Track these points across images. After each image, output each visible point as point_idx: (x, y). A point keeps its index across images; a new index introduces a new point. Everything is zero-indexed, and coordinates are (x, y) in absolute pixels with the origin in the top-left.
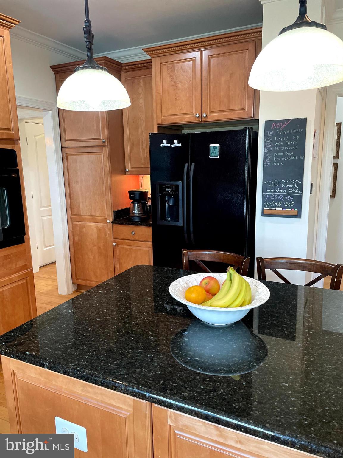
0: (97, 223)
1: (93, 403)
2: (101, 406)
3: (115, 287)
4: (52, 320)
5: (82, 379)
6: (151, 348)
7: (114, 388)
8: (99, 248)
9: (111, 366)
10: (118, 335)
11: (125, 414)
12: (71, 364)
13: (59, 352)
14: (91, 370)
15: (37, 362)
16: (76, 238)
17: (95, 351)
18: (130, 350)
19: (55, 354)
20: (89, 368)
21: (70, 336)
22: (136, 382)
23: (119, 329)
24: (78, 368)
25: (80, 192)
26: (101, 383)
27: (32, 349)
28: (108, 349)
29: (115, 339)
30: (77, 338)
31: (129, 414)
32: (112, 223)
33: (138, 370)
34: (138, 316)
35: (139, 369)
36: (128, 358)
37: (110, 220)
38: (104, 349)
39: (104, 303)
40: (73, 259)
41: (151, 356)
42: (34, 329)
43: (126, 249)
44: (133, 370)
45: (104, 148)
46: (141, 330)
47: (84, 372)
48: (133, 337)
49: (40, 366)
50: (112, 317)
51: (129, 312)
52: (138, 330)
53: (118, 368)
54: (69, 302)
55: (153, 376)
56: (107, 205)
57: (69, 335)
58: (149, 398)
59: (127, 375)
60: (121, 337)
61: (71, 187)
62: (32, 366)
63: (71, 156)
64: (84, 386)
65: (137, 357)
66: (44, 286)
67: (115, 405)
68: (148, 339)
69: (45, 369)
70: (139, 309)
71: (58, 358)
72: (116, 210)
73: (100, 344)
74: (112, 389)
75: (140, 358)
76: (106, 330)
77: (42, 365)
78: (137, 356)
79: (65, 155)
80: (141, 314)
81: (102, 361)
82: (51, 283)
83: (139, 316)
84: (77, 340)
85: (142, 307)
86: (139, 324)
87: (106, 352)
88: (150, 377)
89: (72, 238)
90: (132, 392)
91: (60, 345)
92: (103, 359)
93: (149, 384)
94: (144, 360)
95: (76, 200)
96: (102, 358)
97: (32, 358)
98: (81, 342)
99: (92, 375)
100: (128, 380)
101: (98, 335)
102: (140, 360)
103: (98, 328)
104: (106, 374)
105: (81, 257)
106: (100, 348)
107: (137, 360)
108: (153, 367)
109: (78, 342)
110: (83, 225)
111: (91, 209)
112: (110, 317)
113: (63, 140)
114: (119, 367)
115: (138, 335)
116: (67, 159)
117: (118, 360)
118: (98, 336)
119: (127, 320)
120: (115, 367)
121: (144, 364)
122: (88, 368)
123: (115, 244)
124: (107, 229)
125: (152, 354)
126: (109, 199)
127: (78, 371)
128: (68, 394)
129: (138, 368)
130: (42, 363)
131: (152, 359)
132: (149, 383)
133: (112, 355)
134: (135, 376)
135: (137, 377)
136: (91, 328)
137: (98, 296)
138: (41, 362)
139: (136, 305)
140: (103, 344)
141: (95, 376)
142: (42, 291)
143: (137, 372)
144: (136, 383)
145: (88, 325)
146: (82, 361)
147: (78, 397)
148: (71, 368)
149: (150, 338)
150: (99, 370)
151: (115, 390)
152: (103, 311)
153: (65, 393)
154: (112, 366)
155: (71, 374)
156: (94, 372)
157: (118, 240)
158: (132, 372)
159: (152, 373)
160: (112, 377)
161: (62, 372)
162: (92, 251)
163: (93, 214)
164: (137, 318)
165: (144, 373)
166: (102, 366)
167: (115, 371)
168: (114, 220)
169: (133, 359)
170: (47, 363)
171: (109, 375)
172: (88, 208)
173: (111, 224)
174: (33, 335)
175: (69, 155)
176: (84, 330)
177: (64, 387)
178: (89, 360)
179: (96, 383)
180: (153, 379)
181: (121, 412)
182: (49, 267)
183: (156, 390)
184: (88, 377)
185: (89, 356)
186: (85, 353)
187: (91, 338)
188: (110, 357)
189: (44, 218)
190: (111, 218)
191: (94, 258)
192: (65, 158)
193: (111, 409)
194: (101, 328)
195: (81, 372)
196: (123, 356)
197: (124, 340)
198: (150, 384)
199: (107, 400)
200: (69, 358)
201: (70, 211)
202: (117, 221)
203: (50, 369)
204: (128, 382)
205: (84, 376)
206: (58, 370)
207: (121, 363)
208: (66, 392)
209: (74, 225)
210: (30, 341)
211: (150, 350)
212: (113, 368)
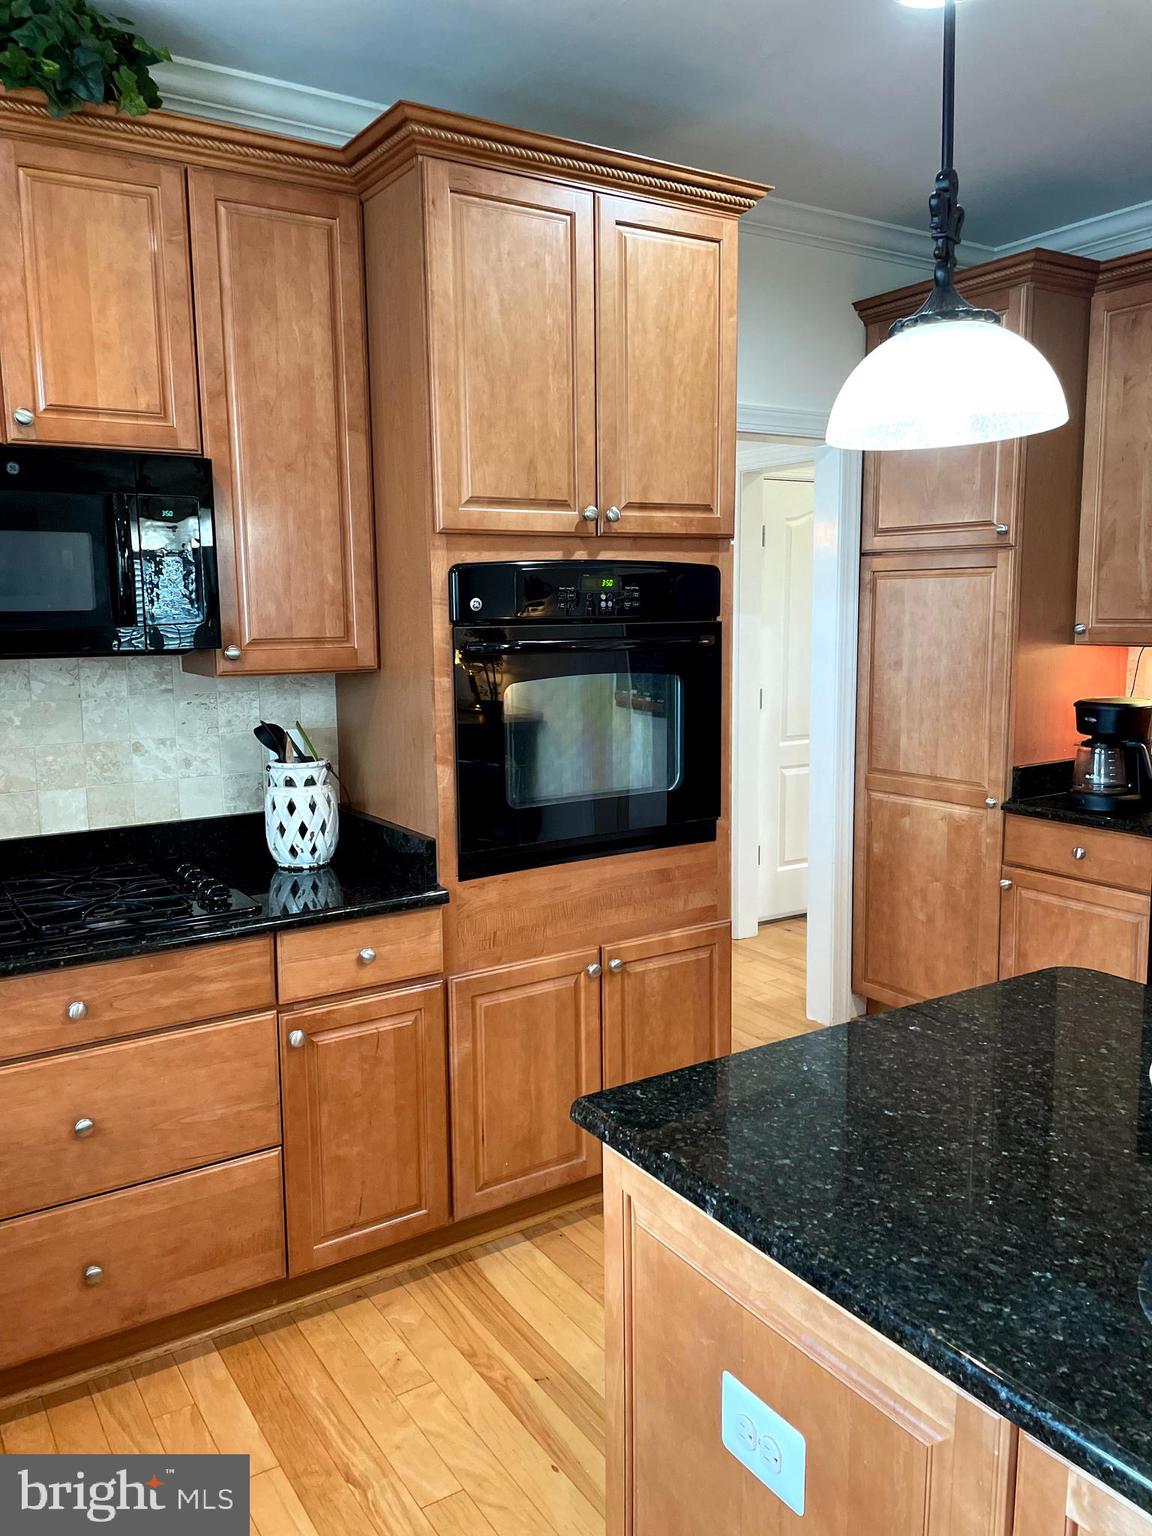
0: (949, 805)
1: (834, 1366)
2: (856, 1382)
3: (966, 1025)
4: (748, 1078)
5: (804, 1276)
6: (1049, 1250)
7: (898, 1335)
8: (950, 890)
9: (900, 1266)
10: (942, 1178)
11: (929, 1437)
12: (779, 1223)
13: (752, 1178)
14: (836, 1258)
15: (689, 1189)
16: (877, 848)
17: (859, 1205)
18: (973, 1237)
19: (739, 1179)
20: (830, 1251)
21: (793, 1139)
22: (971, 1341)
23: (951, 1162)
24: (798, 1241)
25: (904, 699)
26: (859, 1306)
27: (678, 1148)
28: (900, 1212)
29: (931, 1189)
30: (811, 1152)
31: (939, 1438)
32: (1002, 808)
33: (987, 1308)
34: (1028, 1138)
35: (993, 1306)
36: (960, 1258)
37: (997, 796)
38: (887, 1209)
39: (917, 1066)
40: (860, 912)
41: (1045, 1277)
42: (696, 1093)
43: (1048, 909)
44: (971, 1300)
45: (1001, 555)
46: (1028, 1183)
47: (813, 1256)
48: (992, 1198)
49: (696, 1203)
50: (935, 1115)
51: (996, 1114)
52: (1016, 1182)
53: (919, 1279)
54: (808, 1039)
55: (1036, 1341)
56: (990, 746)
57: (789, 1137)
58: (1008, 1406)
59: (944, 1310)
60: (952, 1187)
61: (876, 681)
62: (677, 1199)
63: (890, 583)
64: (811, 1301)
65: (992, 1267)
66: (765, 983)
67: (899, 1393)
68: (1045, 1219)
69: (708, 1217)
70: (1037, 1115)
71: (746, 1193)
72: (1022, 764)
73: (878, 1190)
74: (891, 1336)
75: (1002, 1271)
76: (906, 1151)
77: (700, 1202)
78: (993, 1262)
79: (868, 577)
80: (1039, 1132)
81: (872, 1243)
82: (788, 978)
83: (1031, 1137)
84: (810, 1157)
85: (1047, 1111)
86: (1025, 1163)
87: (892, 1218)
88: (1024, 1341)
89: (862, 843)
90: (953, 1368)
91: (757, 1157)
92: (878, 1236)
93: (1014, 1362)
94: (1013, 1283)
95: (888, 721)
96: (876, 1232)
97: (676, 1174)
98: (822, 1166)
99: (835, 1275)
100: (947, 1326)
101: (877, 1161)
102: (1002, 1278)
103: (881, 1138)
104: (880, 1285)
105: (886, 909)
106: (877, 1202)
107: (990, 1273)
108: (1042, 1314)
109: (812, 1163)
110: (903, 805)
111: (936, 757)
112: (927, 1116)
113: (869, 531)
114: (925, 1276)
115: (1011, 1197)
116: (874, 591)
117: (927, 1254)
118: (875, 1164)
119: (984, 1140)
120: (911, 1272)
121: (1013, 1293)
122: (827, 1249)
123: (1006, 883)
124: (983, 828)
125: (1047, 1270)
126: (999, 727)
127: (797, 1248)
128: (764, 1313)
129: (987, 1300)
130: (699, 1195)
131: (1045, 1289)
132: (1015, 1359)
133: (909, 1233)
134: (973, 1322)
135: (978, 1327)
136: (860, 1135)
137: (902, 1040)
138: (699, 1191)
139: (1027, 1098)
140: (889, 1193)
141: (844, 1280)
142: (758, 999)
143: (984, 1312)
144: (969, 1344)
145: (853, 1123)
146: (813, 1225)
147: (791, 1332)
148: (777, 1234)
149: (1054, 1217)
150: (857, 1266)
151: (899, 1343)
152: (908, 1091)
153: (756, 1306)
154: (902, 1266)
155: (775, 1250)
156: (843, 1268)
157: (1019, 871)
158: (965, 1306)
159: (1033, 1331)
160: (895, 1300)
161: (751, 1236)
162: (924, 898)
163: (941, 772)
164: (1020, 1143)
165: (1005, 1324)
166: (871, 1257)
167: (910, 1284)
168: (1013, 800)
169: (976, 1268)
170: (715, 1198)
171: (886, 1291)
172: (925, 752)
173: (1000, 813)
174: (689, 1109)
175: (883, 577)
176: (836, 1134)
177: (755, 1286)
178: (834, 1227)
179: (844, 1300)
180: (1034, 1351)
181: (917, 1423)
182: (787, 927)
183: (1035, 1388)
184: (822, 1276)
185: (835, 1215)
186: (825, 1202)
187: (853, 1164)
188: (901, 1239)
189: (788, 772)
190: (1001, 791)
191: (930, 920)
192: (869, 586)
193: (886, 1405)
194: (890, 1143)
195: (805, 1255)
196: (945, 1249)
197: (959, 1198)
198: (1018, 1362)
199: (874, 1370)
200: (777, 1204)
201: (864, 757)
202: (1021, 803)
203: (721, 1220)
204: (945, 1330)
205: (810, 1269)
206: (743, 1230)
207: (933, 1266)
208: (758, 1303)
209: (873, 804)
210: (678, 1124)
211: (1045, 1256)
212: (904, 1276)
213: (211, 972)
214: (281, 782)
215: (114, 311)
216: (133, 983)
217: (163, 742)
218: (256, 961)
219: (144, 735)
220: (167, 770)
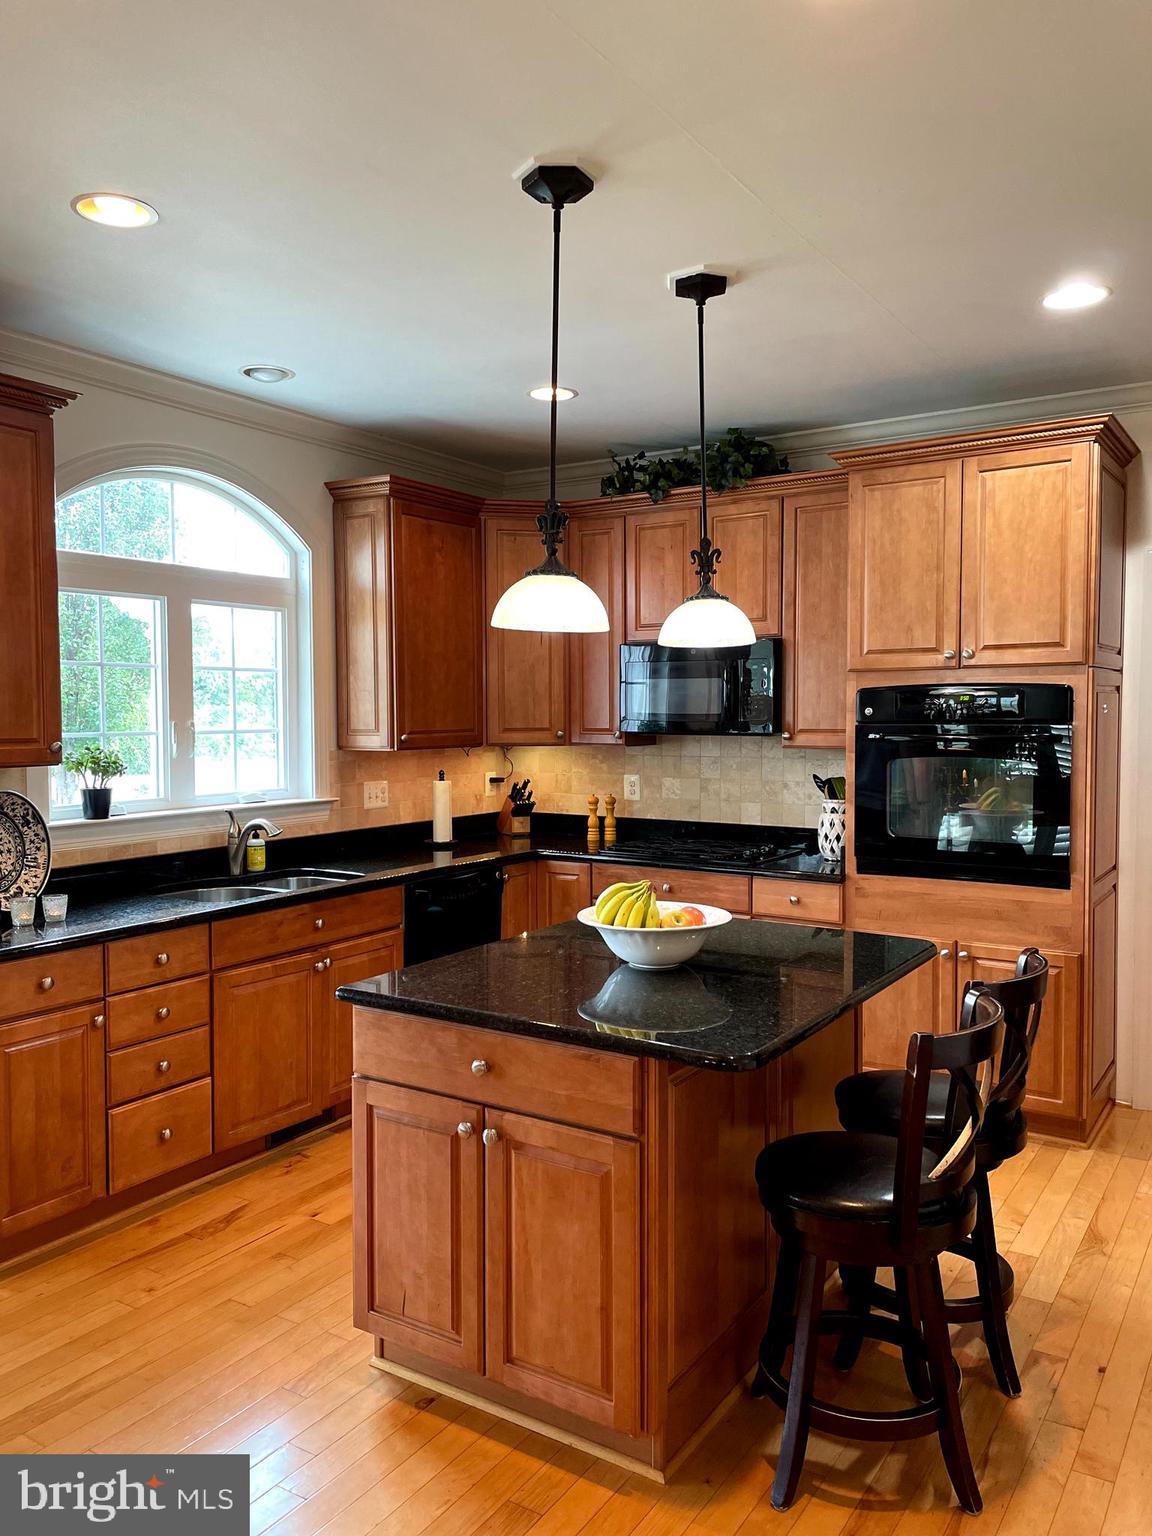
213: (721, 887)
214: (829, 811)
215: (746, 572)
216: (689, 883)
217: (798, 783)
218: (742, 888)
219: (789, 778)
220: (799, 799)
